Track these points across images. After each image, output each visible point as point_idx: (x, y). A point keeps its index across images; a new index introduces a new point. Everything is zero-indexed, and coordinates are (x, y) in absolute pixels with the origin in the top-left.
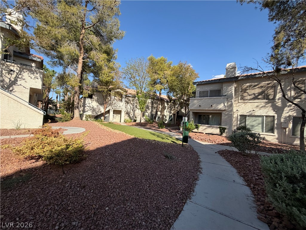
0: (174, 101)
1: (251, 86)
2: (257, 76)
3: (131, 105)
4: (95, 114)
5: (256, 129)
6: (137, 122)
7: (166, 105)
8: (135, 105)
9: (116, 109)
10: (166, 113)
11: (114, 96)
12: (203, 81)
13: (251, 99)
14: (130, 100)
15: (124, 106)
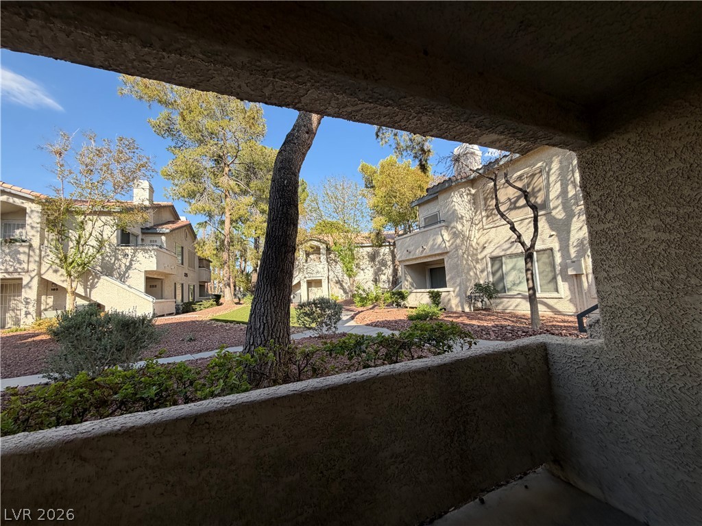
9: (312, 278)
15: (326, 269)
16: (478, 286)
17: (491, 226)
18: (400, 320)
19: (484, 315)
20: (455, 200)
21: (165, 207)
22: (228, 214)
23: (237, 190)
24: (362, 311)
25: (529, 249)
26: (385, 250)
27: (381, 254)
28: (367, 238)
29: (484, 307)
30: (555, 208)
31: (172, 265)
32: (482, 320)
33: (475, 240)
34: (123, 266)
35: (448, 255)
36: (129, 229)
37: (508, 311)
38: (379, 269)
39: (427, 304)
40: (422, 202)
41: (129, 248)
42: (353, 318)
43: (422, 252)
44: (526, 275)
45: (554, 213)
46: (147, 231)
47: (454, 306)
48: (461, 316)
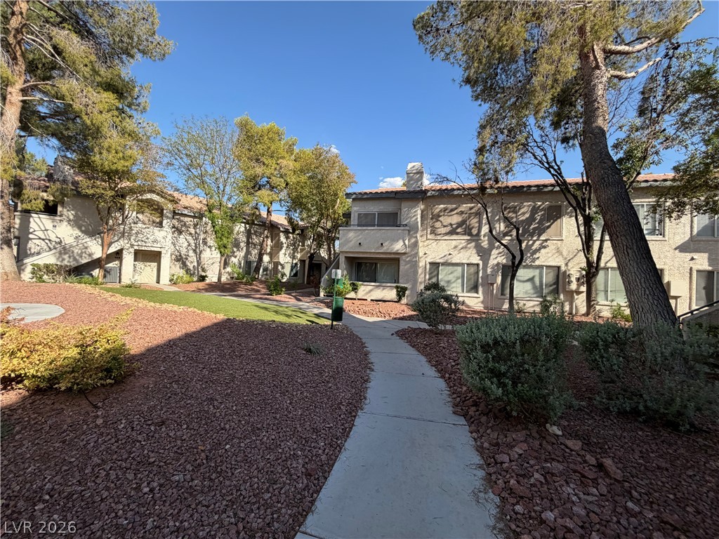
0: (302, 231)
1: (446, 209)
2: (456, 193)
3: (189, 238)
4: (67, 262)
5: (453, 287)
6: (208, 281)
7: (283, 239)
8: (202, 236)
9: (143, 248)
10: (284, 258)
11: (135, 213)
12: (366, 193)
13: (446, 234)
14: (185, 224)
15: (168, 239)
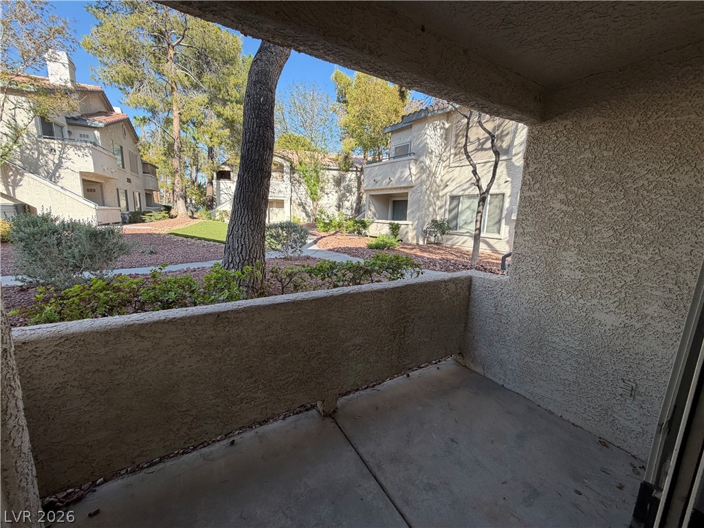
15: (289, 189)
16: (434, 221)
17: (457, 165)
18: (361, 248)
19: (435, 249)
20: (428, 132)
21: (92, 92)
22: (176, 113)
23: (187, 83)
24: (325, 237)
25: (484, 193)
26: (351, 176)
27: (347, 179)
28: (334, 160)
29: (436, 242)
30: (516, 155)
31: (111, 168)
32: (432, 253)
33: (440, 177)
34: (51, 164)
35: (413, 189)
36: (52, 118)
37: (455, 247)
38: (344, 195)
39: (387, 235)
40: (396, 130)
41: (55, 142)
42: (315, 242)
43: (389, 183)
44: (477, 217)
45: (514, 159)
46: (73, 121)
47: (410, 238)
48: (415, 248)
